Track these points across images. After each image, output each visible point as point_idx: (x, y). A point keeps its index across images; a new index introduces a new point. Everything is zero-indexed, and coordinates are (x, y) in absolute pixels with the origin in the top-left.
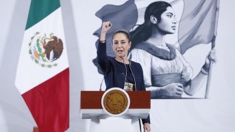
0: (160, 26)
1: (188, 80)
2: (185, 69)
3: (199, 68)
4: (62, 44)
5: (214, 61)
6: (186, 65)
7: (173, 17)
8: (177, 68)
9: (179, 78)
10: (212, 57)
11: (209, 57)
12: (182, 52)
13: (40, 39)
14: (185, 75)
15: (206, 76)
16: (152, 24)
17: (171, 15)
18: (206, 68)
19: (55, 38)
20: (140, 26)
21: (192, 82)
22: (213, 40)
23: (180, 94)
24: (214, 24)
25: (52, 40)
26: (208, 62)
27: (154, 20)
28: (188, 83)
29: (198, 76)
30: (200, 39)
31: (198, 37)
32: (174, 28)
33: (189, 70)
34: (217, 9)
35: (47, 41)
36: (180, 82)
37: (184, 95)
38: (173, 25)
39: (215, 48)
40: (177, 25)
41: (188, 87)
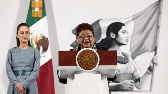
0: (118, 39)
1: (137, 78)
2: (135, 70)
3: (146, 69)
4: (48, 41)
5: (156, 64)
6: (136, 67)
7: (126, 33)
8: (129, 69)
9: (131, 76)
10: (155, 61)
11: (152, 61)
12: (133, 58)
13: (33, 38)
14: (135, 74)
15: (151, 76)
16: (112, 38)
17: (125, 32)
18: (151, 69)
19: (44, 37)
20: (103, 40)
21: (141, 79)
22: (155, 49)
23: (132, 88)
24: (156, 38)
25: (42, 38)
26: (152, 65)
27: (113, 35)
28: (137, 80)
29: (145, 75)
30: (146, 49)
31: (145, 47)
32: (127, 41)
33: (138, 71)
34: (158, 27)
35: (38, 39)
36: (132, 79)
37: (135, 89)
38: (127, 39)
39: (157, 55)
40: (129, 39)
41: (138, 83)
